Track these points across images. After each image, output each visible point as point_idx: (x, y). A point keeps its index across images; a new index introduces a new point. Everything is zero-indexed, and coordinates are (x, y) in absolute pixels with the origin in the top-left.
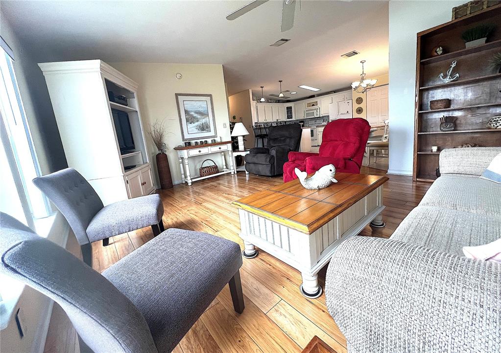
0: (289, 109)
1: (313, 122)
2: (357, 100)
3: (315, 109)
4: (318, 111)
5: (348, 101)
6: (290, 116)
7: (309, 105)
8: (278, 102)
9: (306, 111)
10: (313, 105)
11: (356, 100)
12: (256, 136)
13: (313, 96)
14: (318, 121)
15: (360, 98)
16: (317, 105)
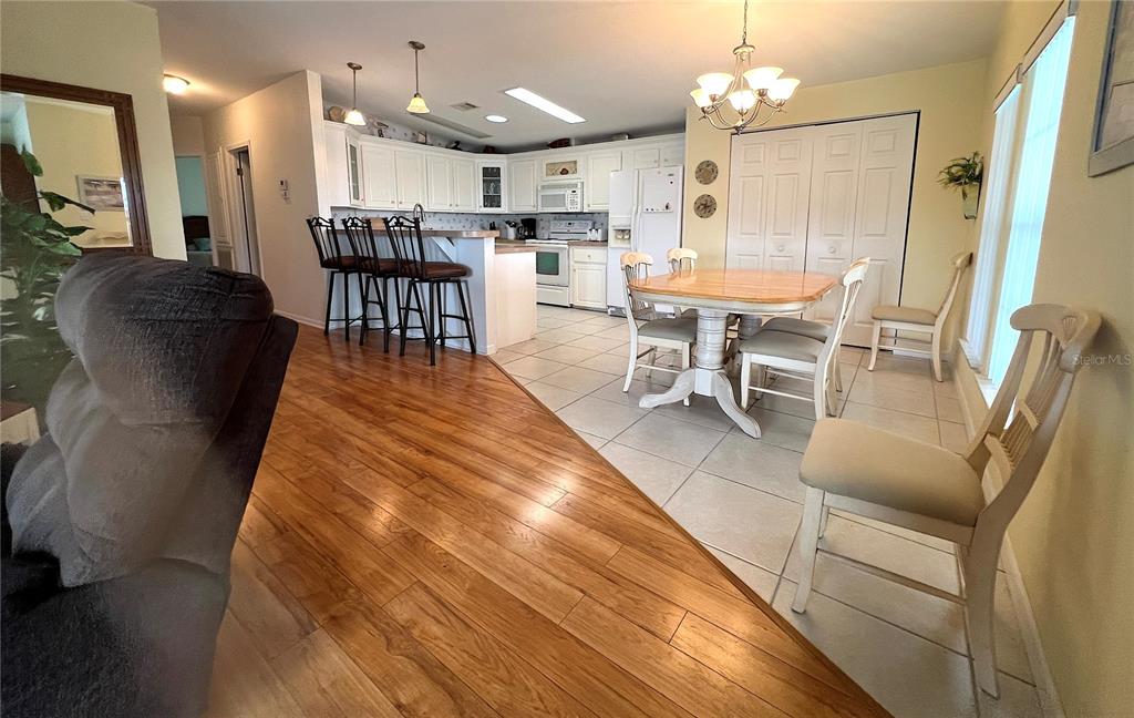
0: (491, 175)
1: (563, 226)
2: (699, 169)
3: (568, 186)
4: (579, 192)
5: (671, 170)
6: (492, 199)
7: (552, 169)
8: (455, 148)
9: (543, 187)
10: (565, 172)
11: (694, 169)
12: (325, 264)
13: (563, 143)
14: (577, 226)
15: (708, 163)
16: (575, 171)
